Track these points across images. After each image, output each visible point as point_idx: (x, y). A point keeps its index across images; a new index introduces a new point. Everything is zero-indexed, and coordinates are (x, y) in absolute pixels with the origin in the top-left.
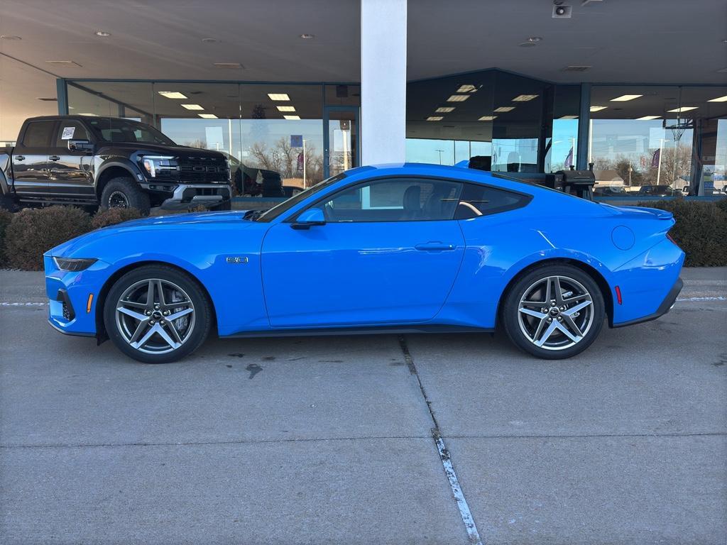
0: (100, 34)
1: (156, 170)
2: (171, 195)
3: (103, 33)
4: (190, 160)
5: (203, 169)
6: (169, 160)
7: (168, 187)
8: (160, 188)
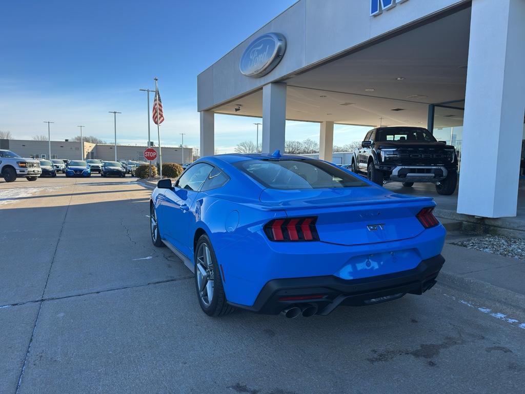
0: (399, 79)
1: (385, 158)
2: (391, 173)
3: (401, 78)
4: (409, 151)
5: (419, 156)
6: (393, 151)
7: (390, 168)
8: (385, 168)
